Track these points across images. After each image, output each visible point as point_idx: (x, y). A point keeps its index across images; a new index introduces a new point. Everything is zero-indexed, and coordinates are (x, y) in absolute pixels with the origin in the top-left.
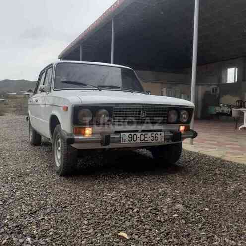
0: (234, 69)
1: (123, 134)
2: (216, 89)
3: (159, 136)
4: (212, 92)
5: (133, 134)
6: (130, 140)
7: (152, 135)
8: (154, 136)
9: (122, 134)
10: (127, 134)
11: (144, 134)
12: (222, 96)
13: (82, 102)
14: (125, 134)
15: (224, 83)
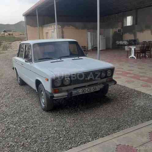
0: (130, 17)
2: (121, 30)
3: (97, 88)
4: (118, 31)
5: (83, 89)
6: (83, 92)
8: (94, 88)
9: (78, 90)
11: (89, 88)
12: (124, 34)
15: (125, 26)
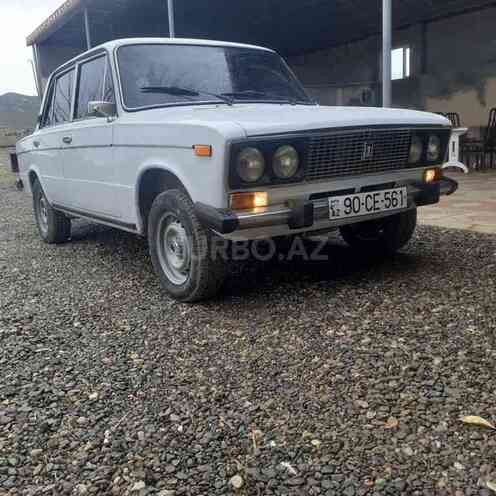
0: (402, 49)
1: (334, 198)
2: (370, 94)
3: (399, 197)
4: (362, 100)
5: (351, 196)
6: (348, 210)
7: (388, 196)
8: (389, 196)
9: (330, 199)
10: (342, 198)
11: (372, 194)
13: (246, 131)
14: (337, 198)
